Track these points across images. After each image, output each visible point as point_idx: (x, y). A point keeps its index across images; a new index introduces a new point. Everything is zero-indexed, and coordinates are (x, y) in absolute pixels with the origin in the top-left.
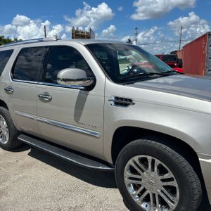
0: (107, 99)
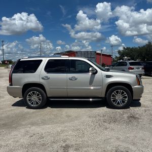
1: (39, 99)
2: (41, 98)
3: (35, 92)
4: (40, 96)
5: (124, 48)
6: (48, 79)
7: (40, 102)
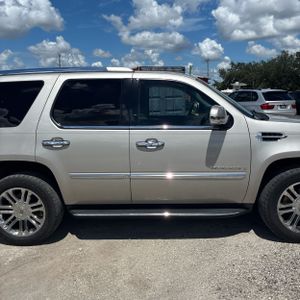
0: (253, 137)
1: (39, 214)
2: (42, 209)
3: (23, 190)
4: (40, 202)
5: (232, 64)
6: (65, 146)
7: (42, 221)
